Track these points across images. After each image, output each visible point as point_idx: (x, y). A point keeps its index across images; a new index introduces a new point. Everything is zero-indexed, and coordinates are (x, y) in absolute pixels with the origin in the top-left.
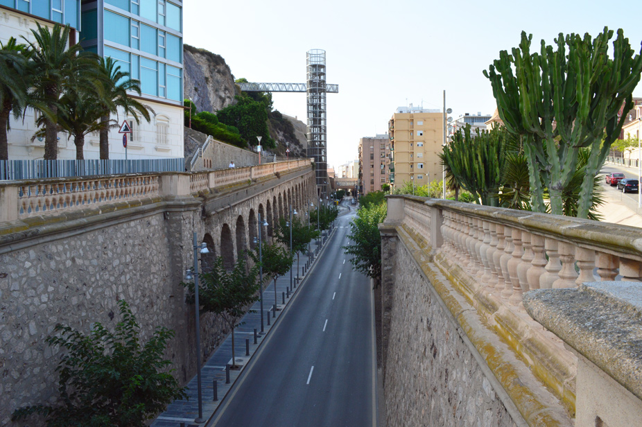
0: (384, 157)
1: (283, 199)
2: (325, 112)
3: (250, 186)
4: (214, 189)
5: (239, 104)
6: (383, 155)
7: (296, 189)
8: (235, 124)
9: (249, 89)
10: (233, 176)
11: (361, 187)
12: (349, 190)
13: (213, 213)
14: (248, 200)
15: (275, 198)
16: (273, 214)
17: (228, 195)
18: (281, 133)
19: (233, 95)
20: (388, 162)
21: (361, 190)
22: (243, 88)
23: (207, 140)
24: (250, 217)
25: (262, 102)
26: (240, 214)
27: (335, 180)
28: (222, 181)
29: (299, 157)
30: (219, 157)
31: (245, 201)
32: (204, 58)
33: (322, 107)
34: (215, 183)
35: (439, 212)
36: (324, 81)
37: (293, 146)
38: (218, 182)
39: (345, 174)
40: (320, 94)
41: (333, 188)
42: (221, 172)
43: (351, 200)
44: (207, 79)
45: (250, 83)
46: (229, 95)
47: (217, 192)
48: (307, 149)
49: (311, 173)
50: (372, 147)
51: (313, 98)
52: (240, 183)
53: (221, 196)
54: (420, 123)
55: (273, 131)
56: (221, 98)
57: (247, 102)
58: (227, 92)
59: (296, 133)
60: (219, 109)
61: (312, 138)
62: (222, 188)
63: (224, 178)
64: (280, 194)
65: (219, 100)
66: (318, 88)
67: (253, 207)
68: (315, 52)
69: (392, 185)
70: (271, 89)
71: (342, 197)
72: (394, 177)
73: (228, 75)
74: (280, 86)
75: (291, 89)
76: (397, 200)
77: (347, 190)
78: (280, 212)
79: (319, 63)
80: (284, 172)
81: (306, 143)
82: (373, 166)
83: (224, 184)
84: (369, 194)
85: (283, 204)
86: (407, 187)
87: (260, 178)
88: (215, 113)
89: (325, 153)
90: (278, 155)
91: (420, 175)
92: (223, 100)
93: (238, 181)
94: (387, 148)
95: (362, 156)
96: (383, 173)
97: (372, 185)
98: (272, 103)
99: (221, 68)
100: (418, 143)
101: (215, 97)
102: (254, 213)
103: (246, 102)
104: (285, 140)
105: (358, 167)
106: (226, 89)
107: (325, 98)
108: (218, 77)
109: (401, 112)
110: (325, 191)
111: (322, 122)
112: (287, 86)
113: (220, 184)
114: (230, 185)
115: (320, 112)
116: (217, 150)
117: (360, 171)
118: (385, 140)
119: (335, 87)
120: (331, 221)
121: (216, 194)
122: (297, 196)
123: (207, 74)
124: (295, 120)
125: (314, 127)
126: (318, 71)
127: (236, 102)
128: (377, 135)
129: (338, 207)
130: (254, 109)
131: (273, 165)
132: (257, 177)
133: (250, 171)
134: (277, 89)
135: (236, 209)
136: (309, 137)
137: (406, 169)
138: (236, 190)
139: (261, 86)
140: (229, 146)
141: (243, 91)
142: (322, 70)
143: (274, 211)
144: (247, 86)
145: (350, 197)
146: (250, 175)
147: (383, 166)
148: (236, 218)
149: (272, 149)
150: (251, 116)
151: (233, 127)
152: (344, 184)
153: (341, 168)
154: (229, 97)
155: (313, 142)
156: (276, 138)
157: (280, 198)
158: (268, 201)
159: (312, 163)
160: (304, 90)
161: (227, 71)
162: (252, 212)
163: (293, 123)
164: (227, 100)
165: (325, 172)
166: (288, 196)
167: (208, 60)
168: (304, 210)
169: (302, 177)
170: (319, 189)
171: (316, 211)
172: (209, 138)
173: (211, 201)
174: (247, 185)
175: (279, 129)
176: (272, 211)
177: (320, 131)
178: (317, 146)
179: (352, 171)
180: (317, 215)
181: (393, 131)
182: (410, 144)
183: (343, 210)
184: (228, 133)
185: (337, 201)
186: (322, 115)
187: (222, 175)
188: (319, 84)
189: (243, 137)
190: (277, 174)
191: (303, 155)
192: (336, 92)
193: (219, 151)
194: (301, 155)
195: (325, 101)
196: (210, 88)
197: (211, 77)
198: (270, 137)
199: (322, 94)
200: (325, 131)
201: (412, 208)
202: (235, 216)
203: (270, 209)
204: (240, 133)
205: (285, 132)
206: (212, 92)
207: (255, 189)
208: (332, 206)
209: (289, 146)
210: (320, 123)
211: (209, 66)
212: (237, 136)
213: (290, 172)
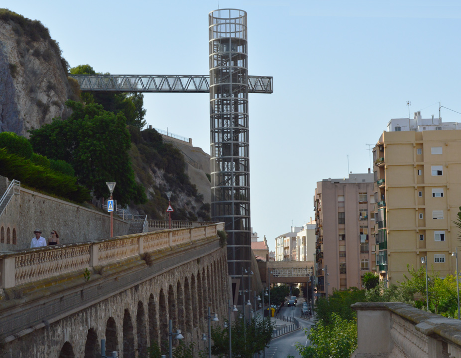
0: (366, 218)
1: (157, 307)
2: (246, 132)
3: (88, 282)
4: (14, 290)
5: (76, 117)
6: (365, 215)
7: (186, 285)
8: (67, 157)
9: (96, 88)
10: (54, 263)
11: (321, 279)
12: (298, 286)
13: (10, 339)
14: (85, 310)
15: (140, 304)
16: (136, 339)
17: (42, 302)
18: (160, 173)
19: (65, 99)
20: (373, 229)
21: (321, 286)
22: (86, 85)
23: (8, 190)
24: (87, 344)
25: (121, 114)
26: (67, 339)
27: (269, 265)
28: (31, 274)
29: (195, 220)
30: (33, 223)
31: (77, 313)
32: (8, 27)
33: (241, 122)
34: (16, 277)
35: (441, 347)
36: (244, 71)
37: (183, 197)
38: (23, 276)
39: (288, 252)
40: (236, 96)
41: (264, 280)
42: (28, 257)
43: (301, 305)
44: (13, 68)
45: (98, 75)
46: (55, 99)
47: (19, 297)
48: (210, 203)
49: (218, 253)
50: (341, 199)
51: (221, 103)
52: (69, 277)
53: (26, 304)
54: (437, 151)
55: (144, 168)
56: (39, 104)
57: (92, 114)
58: (52, 93)
59: (190, 171)
60: (37, 127)
61: (222, 182)
62: (31, 287)
63: (35, 267)
64: (152, 297)
65: (36, 108)
66: (231, 83)
67: (94, 325)
68: (225, 14)
69: (384, 275)
70: (140, 87)
71: (283, 301)
72: (386, 259)
73: (55, 60)
74: (158, 80)
75: (179, 87)
76: (376, 314)
77: (293, 285)
78: (151, 333)
79: (233, 35)
80: (160, 251)
81: (208, 191)
82: (344, 237)
83: (34, 279)
84: (335, 296)
85: (157, 316)
86: (413, 279)
87: (110, 265)
88: (27, 136)
89: (248, 211)
90: (154, 217)
91: (439, 256)
92: (44, 109)
93: (64, 272)
94: (372, 200)
95: (321, 217)
96: (364, 250)
97: (343, 276)
98: (143, 113)
99: (42, 46)
100: (434, 190)
101: (28, 103)
102: (96, 337)
103: (89, 113)
104: (168, 187)
105: (314, 238)
106: (50, 87)
107: (246, 103)
108: (36, 64)
109: (398, 129)
110: (247, 288)
111: (241, 151)
112: (171, 81)
113: (27, 280)
114: (47, 282)
115: (237, 132)
116: (29, 208)
117: (318, 247)
118: (368, 185)
119: (266, 81)
120: (258, 351)
121: (17, 301)
122: (187, 299)
123: (14, 59)
124: (188, 145)
125: (224, 160)
126: (231, 52)
127: (71, 112)
128: (351, 175)
129: (273, 320)
130: (104, 126)
131: (139, 238)
132: (105, 263)
133: (90, 251)
134: (152, 87)
135: (59, 330)
136: (214, 179)
137: (411, 243)
138: (58, 292)
139: (119, 81)
140: (52, 201)
141: (84, 92)
142: (240, 49)
143: (140, 332)
144: (93, 80)
145: (301, 300)
146: (90, 261)
147: (364, 237)
148: (59, 347)
149: (140, 206)
150: (99, 140)
151: (61, 163)
152: (285, 274)
153: (280, 241)
154: (55, 103)
155: (223, 191)
156: (150, 182)
157: (151, 303)
158: (126, 311)
159: (219, 233)
160: (204, 87)
161: (52, 52)
162: (92, 334)
163: (184, 152)
164: (53, 109)
165: (248, 251)
166: (168, 301)
167: (16, 31)
168: (202, 328)
169: (198, 261)
170: (234, 285)
171: (227, 330)
172: (12, 185)
173: (5, 314)
174: (82, 281)
175: (156, 165)
176: (135, 331)
177: (237, 169)
178: (230, 197)
179: (302, 246)
180: (228, 339)
181: (382, 168)
182: (417, 193)
183: (285, 326)
184: (52, 175)
185: (273, 307)
186: (241, 137)
187: (31, 261)
188: (234, 75)
189: (83, 183)
190: (146, 258)
191: (205, 216)
192: (268, 90)
193: (32, 210)
194: (200, 215)
195: (246, 109)
196: (18, 85)
197: (22, 64)
198: (137, 180)
199: (241, 95)
200: (247, 167)
201: (402, 332)
202: (56, 343)
203: (131, 327)
204: (75, 175)
205: (167, 170)
206: (22, 94)
207: (99, 288)
208: (260, 318)
209: (174, 199)
210: (236, 153)
211: (18, 43)
212: (70, 179)
213: (172, 252)
